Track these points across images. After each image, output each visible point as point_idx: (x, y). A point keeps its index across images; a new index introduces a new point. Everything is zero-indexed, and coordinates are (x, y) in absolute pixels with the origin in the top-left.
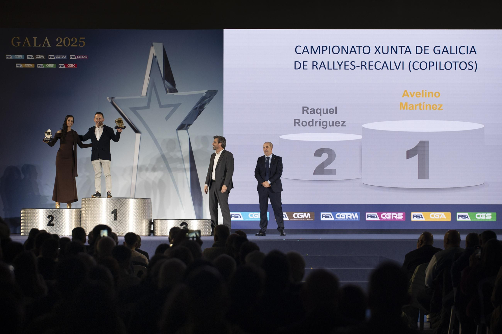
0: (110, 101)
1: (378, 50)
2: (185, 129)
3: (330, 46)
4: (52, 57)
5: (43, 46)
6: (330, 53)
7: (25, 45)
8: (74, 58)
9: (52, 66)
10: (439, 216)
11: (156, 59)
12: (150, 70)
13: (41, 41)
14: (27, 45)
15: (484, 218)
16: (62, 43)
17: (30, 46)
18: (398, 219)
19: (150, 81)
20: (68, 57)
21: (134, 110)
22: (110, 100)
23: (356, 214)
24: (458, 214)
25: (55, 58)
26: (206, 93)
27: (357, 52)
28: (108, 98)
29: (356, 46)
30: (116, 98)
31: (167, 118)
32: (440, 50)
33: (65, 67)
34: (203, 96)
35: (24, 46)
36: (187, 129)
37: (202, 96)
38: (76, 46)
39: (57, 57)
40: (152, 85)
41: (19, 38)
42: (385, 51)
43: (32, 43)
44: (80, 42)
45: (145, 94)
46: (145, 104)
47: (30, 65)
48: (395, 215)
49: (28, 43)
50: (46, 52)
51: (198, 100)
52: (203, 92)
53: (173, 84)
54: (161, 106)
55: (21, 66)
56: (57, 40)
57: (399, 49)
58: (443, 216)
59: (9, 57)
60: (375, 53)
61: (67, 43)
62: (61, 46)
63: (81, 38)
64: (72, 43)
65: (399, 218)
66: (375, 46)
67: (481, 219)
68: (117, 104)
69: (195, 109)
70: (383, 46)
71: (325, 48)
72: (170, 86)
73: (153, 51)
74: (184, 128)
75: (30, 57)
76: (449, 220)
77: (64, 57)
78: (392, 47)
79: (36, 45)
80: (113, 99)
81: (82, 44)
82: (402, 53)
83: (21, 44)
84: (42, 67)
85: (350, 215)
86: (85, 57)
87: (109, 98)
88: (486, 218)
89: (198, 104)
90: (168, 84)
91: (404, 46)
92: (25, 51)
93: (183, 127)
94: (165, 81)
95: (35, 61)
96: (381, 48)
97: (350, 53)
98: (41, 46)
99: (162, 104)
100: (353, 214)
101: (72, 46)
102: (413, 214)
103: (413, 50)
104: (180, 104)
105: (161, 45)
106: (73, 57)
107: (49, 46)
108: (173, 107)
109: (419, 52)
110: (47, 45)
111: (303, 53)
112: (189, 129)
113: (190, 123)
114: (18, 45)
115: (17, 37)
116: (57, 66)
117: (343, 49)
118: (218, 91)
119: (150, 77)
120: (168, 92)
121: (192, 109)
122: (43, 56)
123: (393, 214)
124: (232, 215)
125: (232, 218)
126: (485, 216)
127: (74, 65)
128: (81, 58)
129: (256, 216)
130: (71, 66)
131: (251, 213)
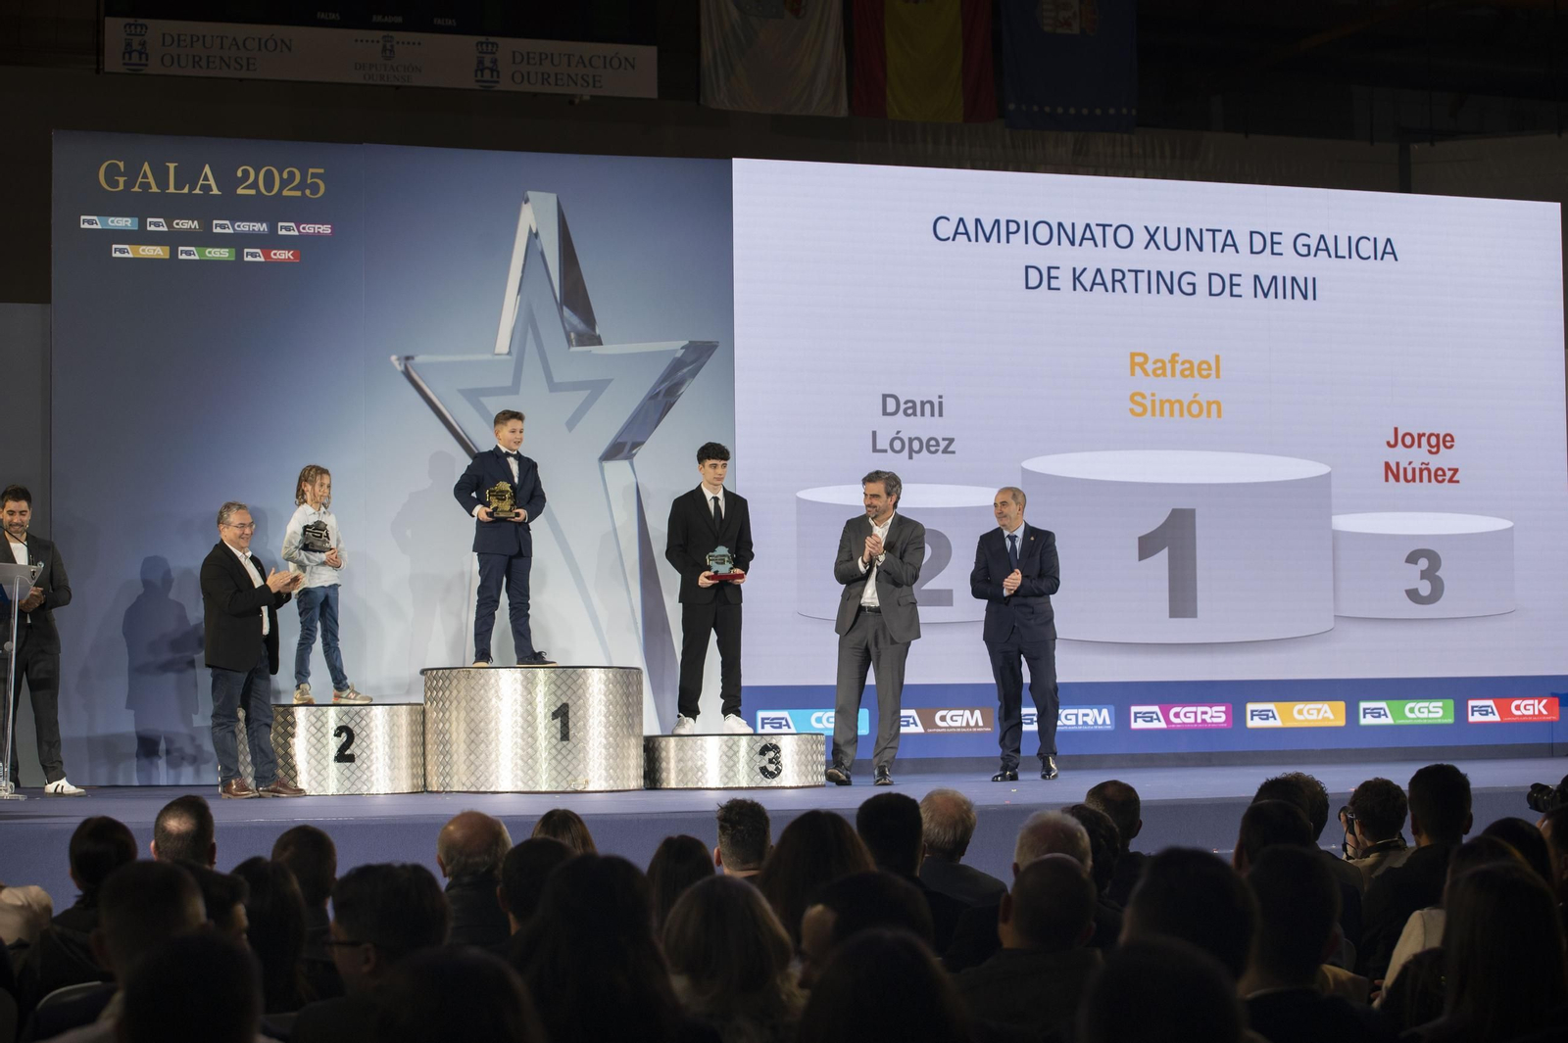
0: (400, 368)
1: (1152, 238)
2: (626, 458)
3: (1026, 222)
4: (223, 227)
5: (197, 191)
6: (1027, 242)
7: (139, 188)
8: (292, 233)
9: (222, 254)
10: (1315, 712)
11: (537, 241)
12: (519, 275)
13: (189, 175)
14: (146, 186)
15: (1425, 715)
16: (254, 185)
17: (155, 189)
18: (1213, 723)
19: (520, 307)
20: (273, 228)
21: (474, 396)
22: (400, 364)
23: (1105, 712)
24: (1363, 705)
25: (234, 229)
26: (683, 351)
27: (1100, 241)
28: (394, 358)
29: (1097, 225)
30: (419, 359)
31: (571, 424)
32: (1309, 246)
33: (262, 259)
34: (675, 359)
35: (136, 189)
36: (630, 457)
37: (671, 359)
38: (299, 194)
39: (239, 226)
40: (527, 320)
41: (121, 164)
42: (1173, 244)
43: (162, 179)
44: (309, 181)
45: (505, 350)
46: (508, 382)
47: (154, 250)
48: (1205, 713)
49: (151, 180)
50: (205, 208)
51: (661, 369)
52: (676, 346)
53: (588, 318)
54: (554, 387)
55: (130, 252)
56: (239, 174)
57: (1207, 237)
58: (1326, 712)
59: (91, 222)
60: (1146, 248)
61: (269, 185)
62: (252, 192)
63: (311, 170)
64: (284, 184)
65: (1215, 720)
66: (1146, 228)
67: (1418, 718)
68: (420, 377)
69: (653, 396)
70: (1165, 228)
71: (1013, 227)
72: (581, 326)
73: (527, 218)
74: (621, 455)
75: (157, 224)
76: (1341, 722)
77: (262, 227)
78: (1189, 230)
79: (175, 189)
80: (411, 361)
81: (315, 188)
82: (1214, 251)
83: (129, 184)
84: (192, 257)
85: (1087, 715)
86: (326, 229)
87: (398, 359)
88: (1431, 715)
89: (662, 383)
90: (574, 320)
91: (1220, 231)
92: (140, 205)
93: (618, 450)
94: (565, 308)
95: (172, 239)
96: (1161, 231)
97: (1080, 245)
98: (190, 190)
99: (557, 379)
100: (1096, 711)
101: (286, 193)
102: (1250, 707)
103: (1242, 241)
104: (611, 380)
105: (551, 199)
106: (288, 229)
107: (215, 191)
108: (589, 391)
109: (1258, 247)
110: (207, 188)
111: (954, 239)
112: (635, 458)
113: (639, 440)
114: (118, 187)
115: (118, 162)
116: (240, 255)
117: (1061, 232)
118: (718, 343)
119: (519, 297)
120: (574, 343)
121: (645, 397)
122: (196, 222)
123: (1200, 709)
124: (763, 719)
125: (763, 727)
126: (1426, 710)
127: (292, 252)
128: (312, 231)
129: (831, 723)
130: (283, 257)
131: (818, 714)
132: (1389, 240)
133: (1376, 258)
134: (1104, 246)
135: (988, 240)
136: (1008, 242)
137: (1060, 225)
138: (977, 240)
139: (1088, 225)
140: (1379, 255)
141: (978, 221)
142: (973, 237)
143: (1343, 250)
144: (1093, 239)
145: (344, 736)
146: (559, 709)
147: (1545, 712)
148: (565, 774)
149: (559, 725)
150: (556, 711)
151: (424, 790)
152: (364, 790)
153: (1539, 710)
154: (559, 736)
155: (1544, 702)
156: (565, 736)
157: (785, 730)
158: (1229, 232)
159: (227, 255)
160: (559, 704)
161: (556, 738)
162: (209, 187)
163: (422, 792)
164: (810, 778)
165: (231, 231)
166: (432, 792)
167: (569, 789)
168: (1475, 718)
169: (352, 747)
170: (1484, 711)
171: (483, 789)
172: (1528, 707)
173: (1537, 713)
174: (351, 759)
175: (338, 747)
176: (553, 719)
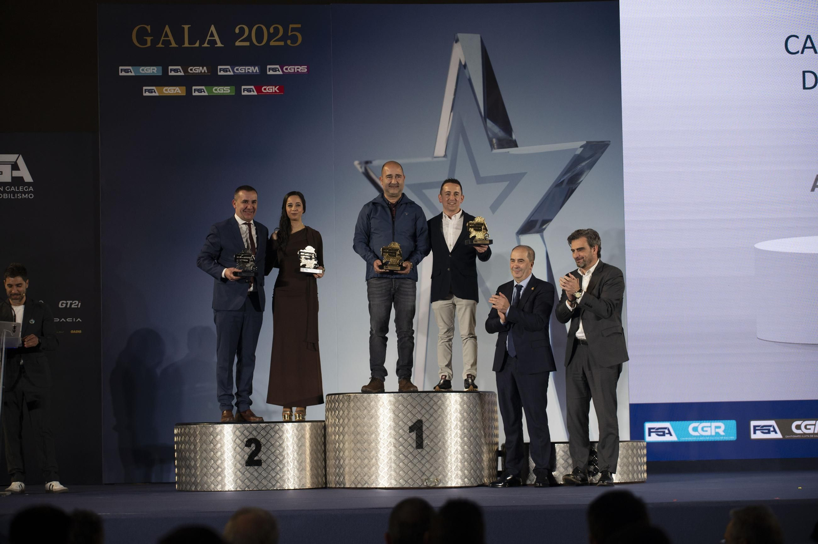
0: (361, 170)
2: (537, 232)
4: (225, 70)
5: (206, 45)
7: (162, 44)
8: (277, 73)
9: (225, 90)
11: (466, 71)
12: (452, 97)
13: (199, 33)
14: (167, 43)
16: (248, 39)
17: (174, 45)
19: (452, 122)
20: (263, 70)
21: (419, 189)
22: (361, 167)
25: (234, 72)
26: (582, 149)
28: (356, 163)
30: (377, 163)
31: (494, 207)
33: (255, 93)
34: (575, 155)
35: (160, 45)
37: (572, 156)
38: (282, 43)
39: (237, 70)
40: (459, 131)
41: (148, 28)
43: (179, 37)
44: (290, 34)
45: (442, 154)
46: (443, 177)
47: (174, 90)
49: (171, 38)
50: (212, 58)
51: (564, 163)
52: (576, 146)
53: (507, 127)
54: (480, 180)
55: (156, 92)
56: (237, 31)
59: (127, 71)
61: (259, 36)
62: (247, 44)
63: (291, 26)
64: (271, 37)
68: (377, 177)
69: (558, 184)
72: (501, 134)
73: (458, 54)
74: (534, 230)
75: (176, 71)
77: (254, 70)
79: (189, 44)
80: (369, 165)
81: (294, 39)
83: (155, 42)
84: (203, 94)
86: (303, 69)
87: (360, 164)
89: (565, 174)
90: (495, 129)
92: (162, 58)
93: (532, 226)
94: (488, 121)
95: (188, 81)
98: (200, 44)
99: (482, 174)
101: (272, 43)
104: (526, 173)
105: (475, 39)
106: (274, 70)
107: (219, 44)
108: (508, 182)
110: (213, 42)
111: (802, 52)
112: (545, 232)
113: (546, 218)
114: (146, 44)
115: (146, 26)
116: (238, 91)
118: (610, 141)
119: (452, 114)
120: (495, 147)
121: (552, 186)
122: (205, 68)
124: (650, 429)
125: (650, 436)
127: (277, 87)
128: (293, 71)
129: (707, 431)
130: (271, 91)
131: (694, 424)
145: (253, 447)
146: (414, 424)
148: (419, 474)
149: (415, 437)
150: (412, 426)
151: (324, 486)
154: (414, 445)
156: (420, 445)
159: (229, 91)
160: (414, 421)
161: (412, 446)
162: (215, 42)
163: (322, 488)
164: (631, 476)
165: (232, 73)
166: (332, 488)
167: (422, 486)
169: (260, 455)
171: (366, 486)
174: (259, 463)
175: (249, 454)
176: (410, 432)
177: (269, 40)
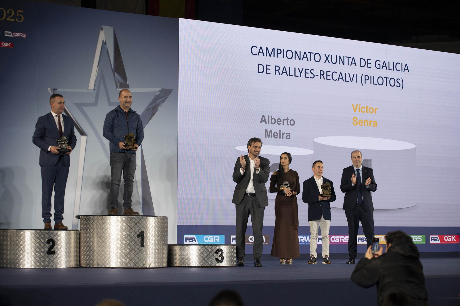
1: (327, 59)
8: (10, 36)
10: (380, 239)
11: (106, 46)
12: (98, 59)
18: (345, 242)
19: (98, 72)
20: (3, 33)
21: (80, 106)
22: (51, 92)
26: (160, 92)
27: (309, 58)
28: (49, 89)
29: (308, 53)
30: (59, 90)
32: (380, 65)
34: (156, 95)
38: (13, 20)
40: (101, 77)
42: (334, 61)
44: (17, 15)
45: (92, 88)
46: (93, 101)
48: (342, 238)
51: (151, 99)
52: (157, 90)
53: (124, 77)
54: (111, 104)
57: (346, 59)
58: (383, 239)
60: (325, 62)
61: (2, 16)
63: (18, 11)
64: (8, 15)
69: (148, 109)
70: (332, 55)
71: (279, 51)
72: (121, 80)
73: (102, 36)
78: (340, 57)
81: (20, 18)
82: (348, 65)
85: (302, 239)
86: (24, 35)
87: (51, 90)
88: (418, 241)
89: (151, 104)
90: (119, 78)
91: (350, 57)
94: (115, 73)
96: (330, 56)
99: (112, 101)
101: (8, 19)
102: (358, 236)
103: (358, 62)
105: (111, 29)
106: (9, 34)
109: (363, 64)
111: (258, 55)
117: (296, 54)
118: (172, 90)
119: (98, 67)
120: (119, 87)
121: (145, 110)
123: (341, 237)
125: (186, 241)
126: (416, 239)
127: (10, 44)
128: (18, 36)
129: (211, 240)
130: (6, 46)
131: (206, 236)
132: (406, 64)
133: (402, 71)
134: (311, 61)
135: (270, 56)
136: (277, 57)
137: (295, 52)
138: (266, 56)
139: (305, 53)
140: (403, 70)
141: (267, 48)
142: (265, 54)
143: (391, 68)
144: (307, 58)
145: (51, 243)
146: (140, 233)
147: (455, 240)
149: (140, 240)
150: (139, 234)
152: (55, 266)
153: (453, 239)
154: (140, 245)
155: (455, 236)
156: (142, 244)
157: (194, 243)
158: (353, 58)
160: (140, 231)
163: (79, 267)
164: (231, 263)
166: (83, 267)
168: (432, 242)
169: (54, 248)
170: (435, 239)
172: (449, 238)
173: (452, 240)
174: (54, 253)
175: (49, 248)
176: (138, 238)
177: (6, 17)
